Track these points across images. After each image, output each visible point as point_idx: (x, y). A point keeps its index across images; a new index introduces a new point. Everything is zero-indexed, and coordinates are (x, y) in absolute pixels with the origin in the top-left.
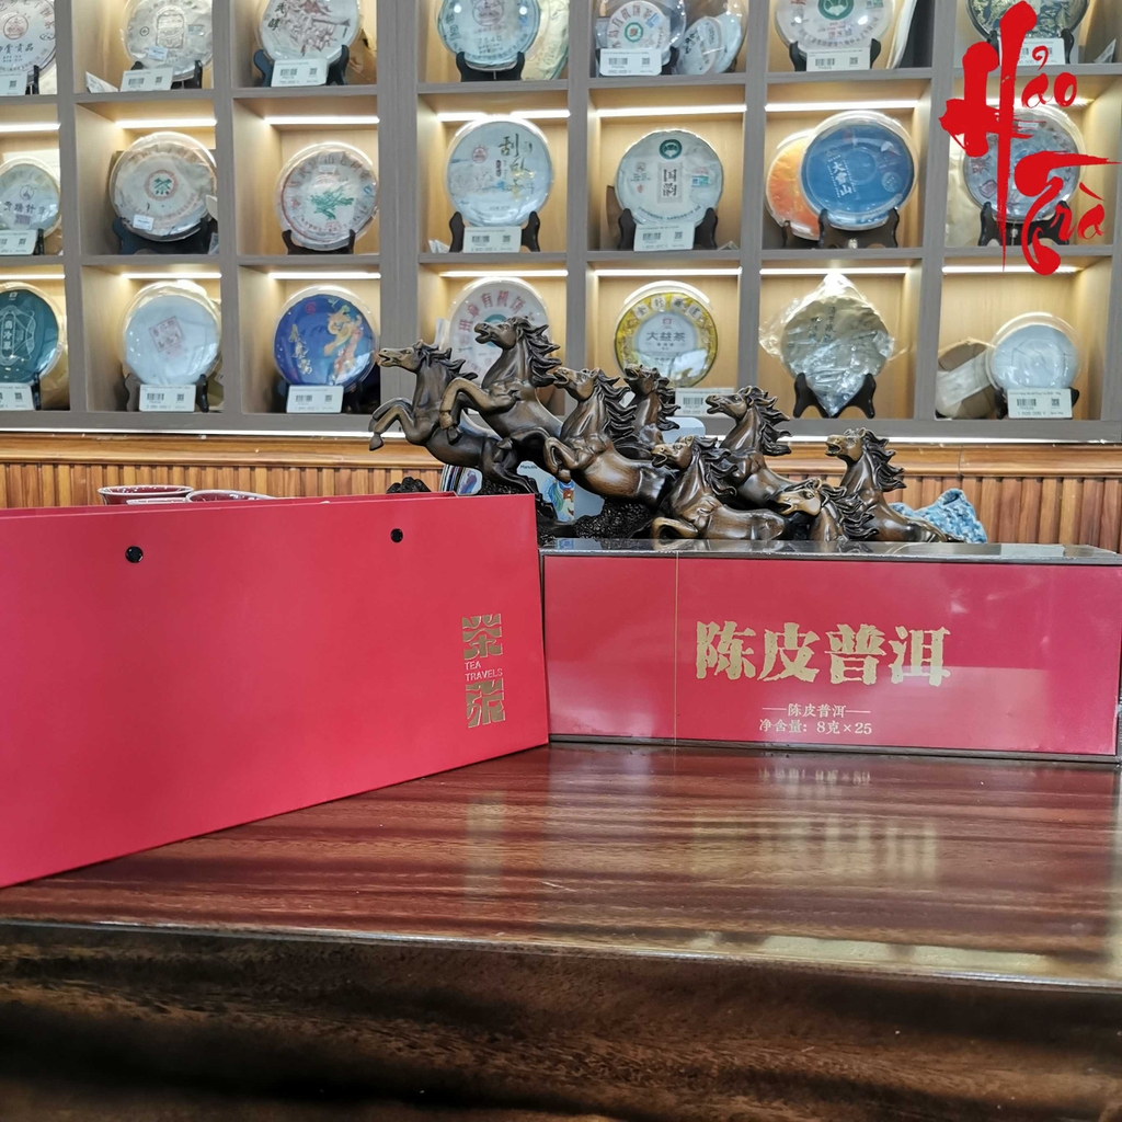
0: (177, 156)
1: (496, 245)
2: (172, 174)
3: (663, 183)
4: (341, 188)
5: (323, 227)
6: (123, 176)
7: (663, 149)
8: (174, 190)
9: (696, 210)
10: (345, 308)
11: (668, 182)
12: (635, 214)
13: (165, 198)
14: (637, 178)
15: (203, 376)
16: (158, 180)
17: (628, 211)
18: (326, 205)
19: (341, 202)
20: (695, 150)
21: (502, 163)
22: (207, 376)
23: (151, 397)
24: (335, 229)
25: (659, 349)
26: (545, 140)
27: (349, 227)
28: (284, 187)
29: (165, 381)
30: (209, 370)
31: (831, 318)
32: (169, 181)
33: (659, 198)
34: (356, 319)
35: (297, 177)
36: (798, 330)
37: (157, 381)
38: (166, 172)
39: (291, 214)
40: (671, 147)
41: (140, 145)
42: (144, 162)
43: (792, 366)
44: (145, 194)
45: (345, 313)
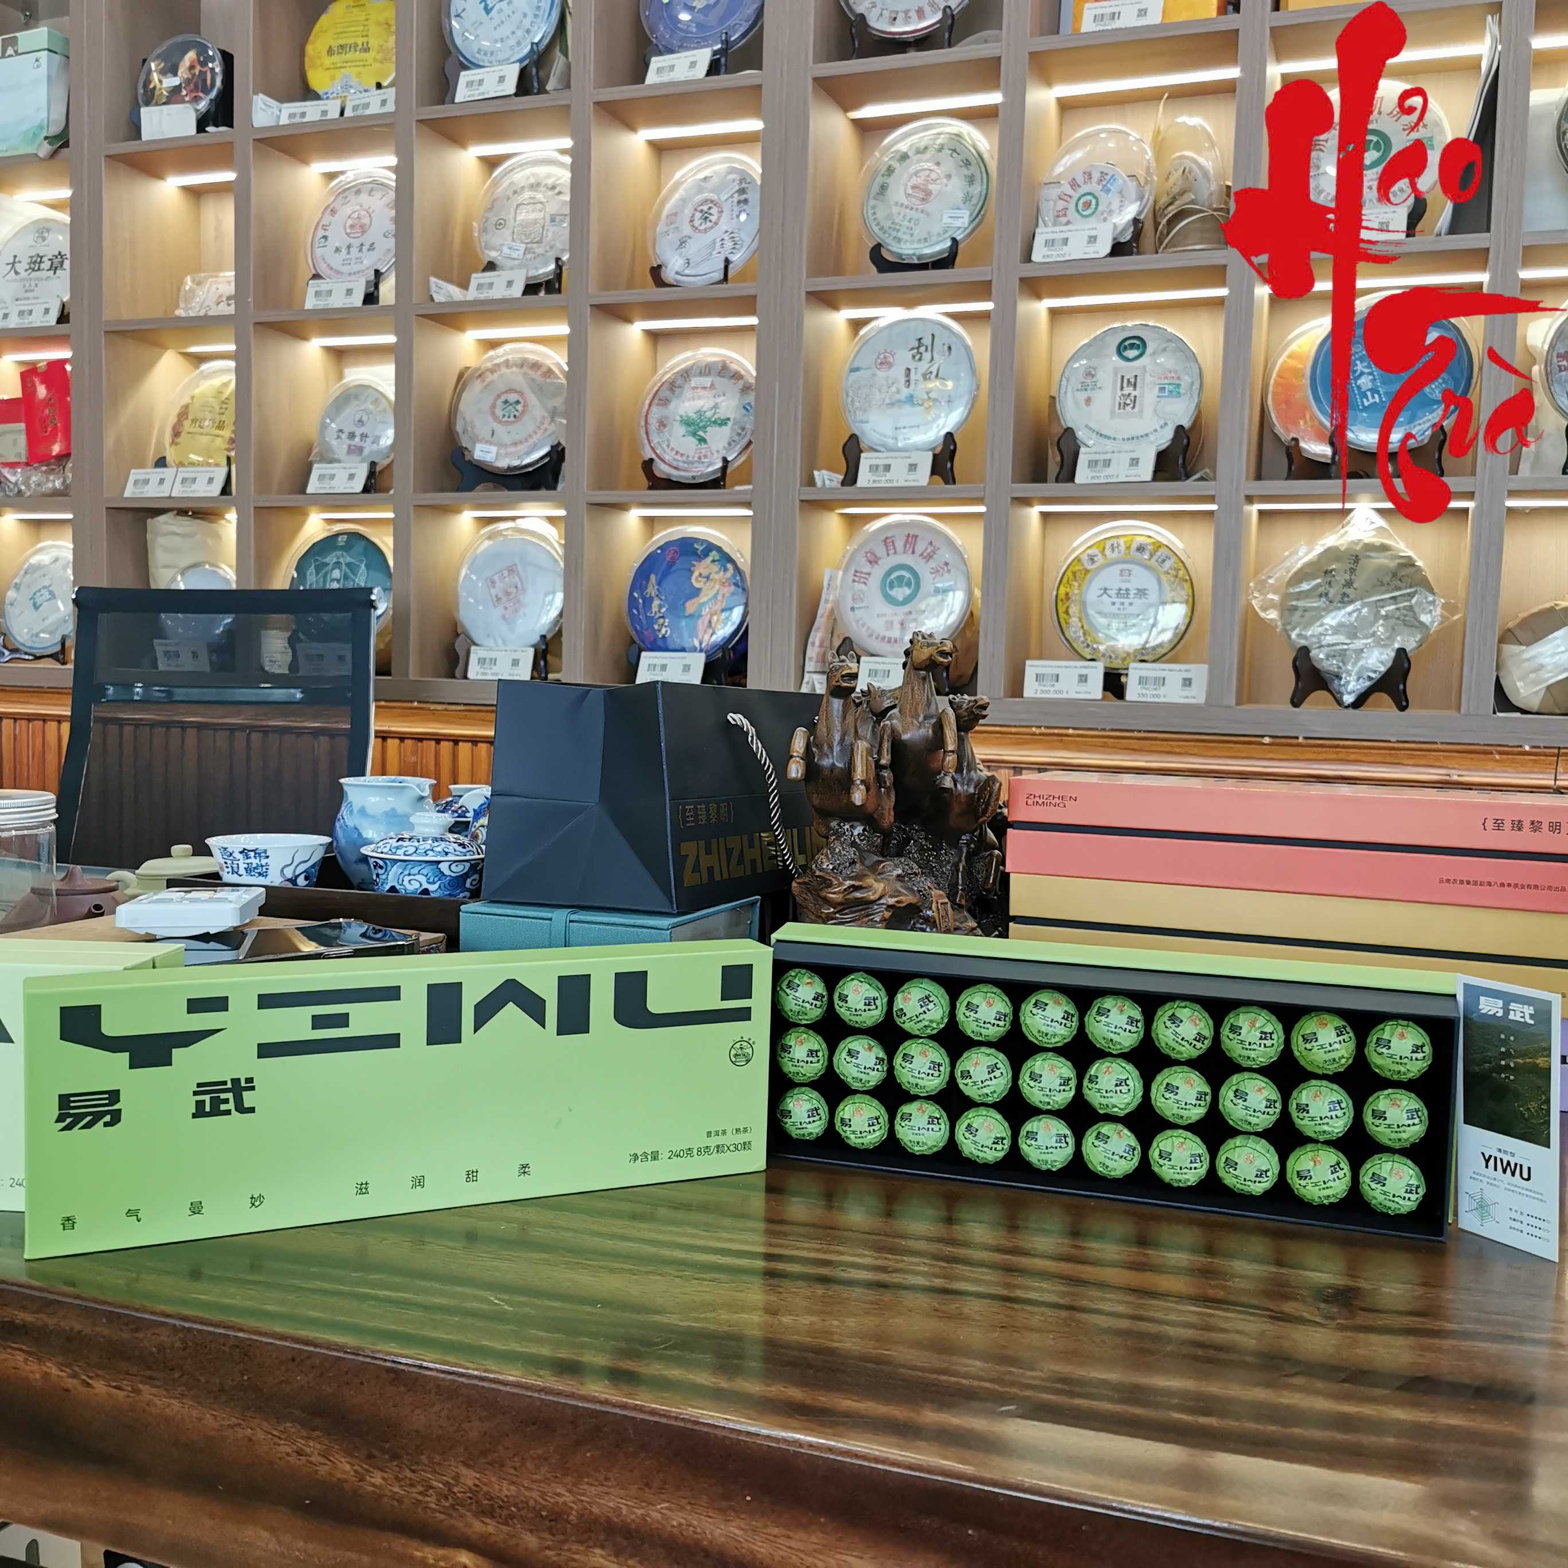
0: (529, 372)
1: (899, 477)
2: (521, 393)
3: (1119, 393)
4: (716, 407)
5: (692, 454)
6: (468, 397)
7: (1121, 349)
8: (524, 411)
9: (1162, 427)
10: (714, 554)
11: (1126, 392)
12: (1080, 434)
13: (512, 423)
14: (1084, 387)
15: (543, 637)
16: (506, 402)
17: (1069, 431)
18: (696, 427)
19: (715, 422)
20: (1164, 350)
21: (913, 371)
22: (549, 637)
23: (482, 661)
24: (705, 456)
25: (1114, 609)
26: (969, 341)
27: (723, 453)
28: (650, 405)
29: (500, 642)
30: (549, 631)
31: (1353, 571)
32: (518, 402)
33: (1113, 412)
34: (726, 570)
35: (665, 393)
36: (1305, 586)
37: (490, 643)
38: (516, 391)
39: (655, 439)
40: (1132, 346)
41: (491, 358)
42: (492, 381)
43: (1293, 636)
44: (490, 419)
45: (713, 561)
